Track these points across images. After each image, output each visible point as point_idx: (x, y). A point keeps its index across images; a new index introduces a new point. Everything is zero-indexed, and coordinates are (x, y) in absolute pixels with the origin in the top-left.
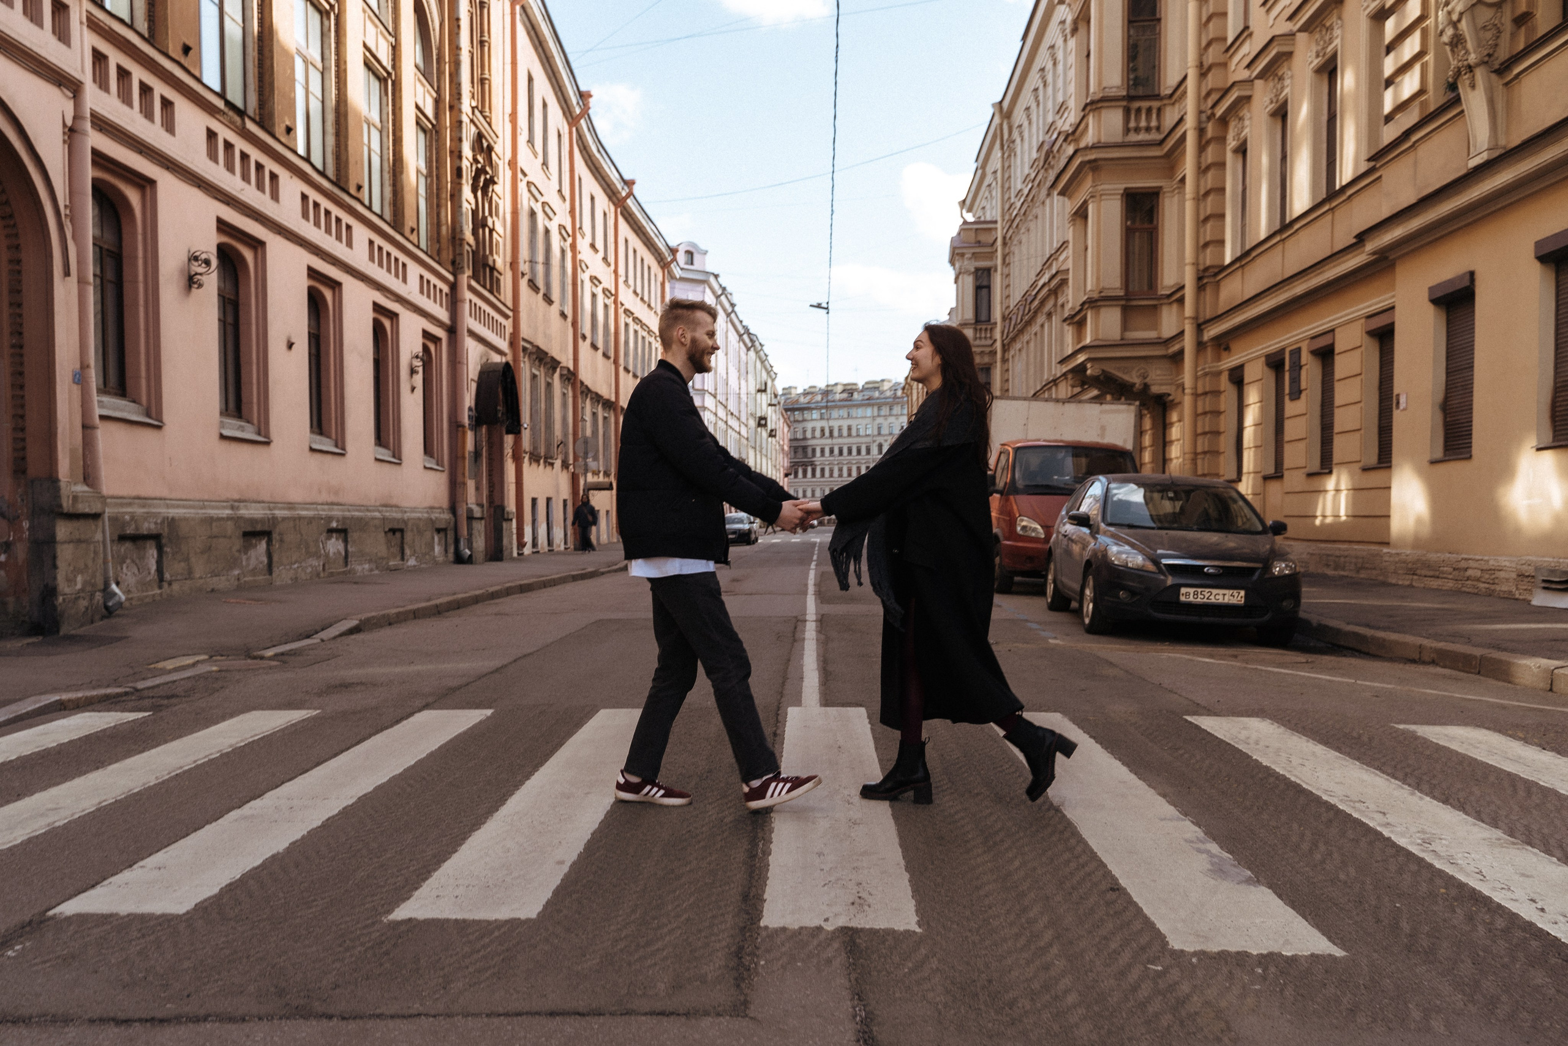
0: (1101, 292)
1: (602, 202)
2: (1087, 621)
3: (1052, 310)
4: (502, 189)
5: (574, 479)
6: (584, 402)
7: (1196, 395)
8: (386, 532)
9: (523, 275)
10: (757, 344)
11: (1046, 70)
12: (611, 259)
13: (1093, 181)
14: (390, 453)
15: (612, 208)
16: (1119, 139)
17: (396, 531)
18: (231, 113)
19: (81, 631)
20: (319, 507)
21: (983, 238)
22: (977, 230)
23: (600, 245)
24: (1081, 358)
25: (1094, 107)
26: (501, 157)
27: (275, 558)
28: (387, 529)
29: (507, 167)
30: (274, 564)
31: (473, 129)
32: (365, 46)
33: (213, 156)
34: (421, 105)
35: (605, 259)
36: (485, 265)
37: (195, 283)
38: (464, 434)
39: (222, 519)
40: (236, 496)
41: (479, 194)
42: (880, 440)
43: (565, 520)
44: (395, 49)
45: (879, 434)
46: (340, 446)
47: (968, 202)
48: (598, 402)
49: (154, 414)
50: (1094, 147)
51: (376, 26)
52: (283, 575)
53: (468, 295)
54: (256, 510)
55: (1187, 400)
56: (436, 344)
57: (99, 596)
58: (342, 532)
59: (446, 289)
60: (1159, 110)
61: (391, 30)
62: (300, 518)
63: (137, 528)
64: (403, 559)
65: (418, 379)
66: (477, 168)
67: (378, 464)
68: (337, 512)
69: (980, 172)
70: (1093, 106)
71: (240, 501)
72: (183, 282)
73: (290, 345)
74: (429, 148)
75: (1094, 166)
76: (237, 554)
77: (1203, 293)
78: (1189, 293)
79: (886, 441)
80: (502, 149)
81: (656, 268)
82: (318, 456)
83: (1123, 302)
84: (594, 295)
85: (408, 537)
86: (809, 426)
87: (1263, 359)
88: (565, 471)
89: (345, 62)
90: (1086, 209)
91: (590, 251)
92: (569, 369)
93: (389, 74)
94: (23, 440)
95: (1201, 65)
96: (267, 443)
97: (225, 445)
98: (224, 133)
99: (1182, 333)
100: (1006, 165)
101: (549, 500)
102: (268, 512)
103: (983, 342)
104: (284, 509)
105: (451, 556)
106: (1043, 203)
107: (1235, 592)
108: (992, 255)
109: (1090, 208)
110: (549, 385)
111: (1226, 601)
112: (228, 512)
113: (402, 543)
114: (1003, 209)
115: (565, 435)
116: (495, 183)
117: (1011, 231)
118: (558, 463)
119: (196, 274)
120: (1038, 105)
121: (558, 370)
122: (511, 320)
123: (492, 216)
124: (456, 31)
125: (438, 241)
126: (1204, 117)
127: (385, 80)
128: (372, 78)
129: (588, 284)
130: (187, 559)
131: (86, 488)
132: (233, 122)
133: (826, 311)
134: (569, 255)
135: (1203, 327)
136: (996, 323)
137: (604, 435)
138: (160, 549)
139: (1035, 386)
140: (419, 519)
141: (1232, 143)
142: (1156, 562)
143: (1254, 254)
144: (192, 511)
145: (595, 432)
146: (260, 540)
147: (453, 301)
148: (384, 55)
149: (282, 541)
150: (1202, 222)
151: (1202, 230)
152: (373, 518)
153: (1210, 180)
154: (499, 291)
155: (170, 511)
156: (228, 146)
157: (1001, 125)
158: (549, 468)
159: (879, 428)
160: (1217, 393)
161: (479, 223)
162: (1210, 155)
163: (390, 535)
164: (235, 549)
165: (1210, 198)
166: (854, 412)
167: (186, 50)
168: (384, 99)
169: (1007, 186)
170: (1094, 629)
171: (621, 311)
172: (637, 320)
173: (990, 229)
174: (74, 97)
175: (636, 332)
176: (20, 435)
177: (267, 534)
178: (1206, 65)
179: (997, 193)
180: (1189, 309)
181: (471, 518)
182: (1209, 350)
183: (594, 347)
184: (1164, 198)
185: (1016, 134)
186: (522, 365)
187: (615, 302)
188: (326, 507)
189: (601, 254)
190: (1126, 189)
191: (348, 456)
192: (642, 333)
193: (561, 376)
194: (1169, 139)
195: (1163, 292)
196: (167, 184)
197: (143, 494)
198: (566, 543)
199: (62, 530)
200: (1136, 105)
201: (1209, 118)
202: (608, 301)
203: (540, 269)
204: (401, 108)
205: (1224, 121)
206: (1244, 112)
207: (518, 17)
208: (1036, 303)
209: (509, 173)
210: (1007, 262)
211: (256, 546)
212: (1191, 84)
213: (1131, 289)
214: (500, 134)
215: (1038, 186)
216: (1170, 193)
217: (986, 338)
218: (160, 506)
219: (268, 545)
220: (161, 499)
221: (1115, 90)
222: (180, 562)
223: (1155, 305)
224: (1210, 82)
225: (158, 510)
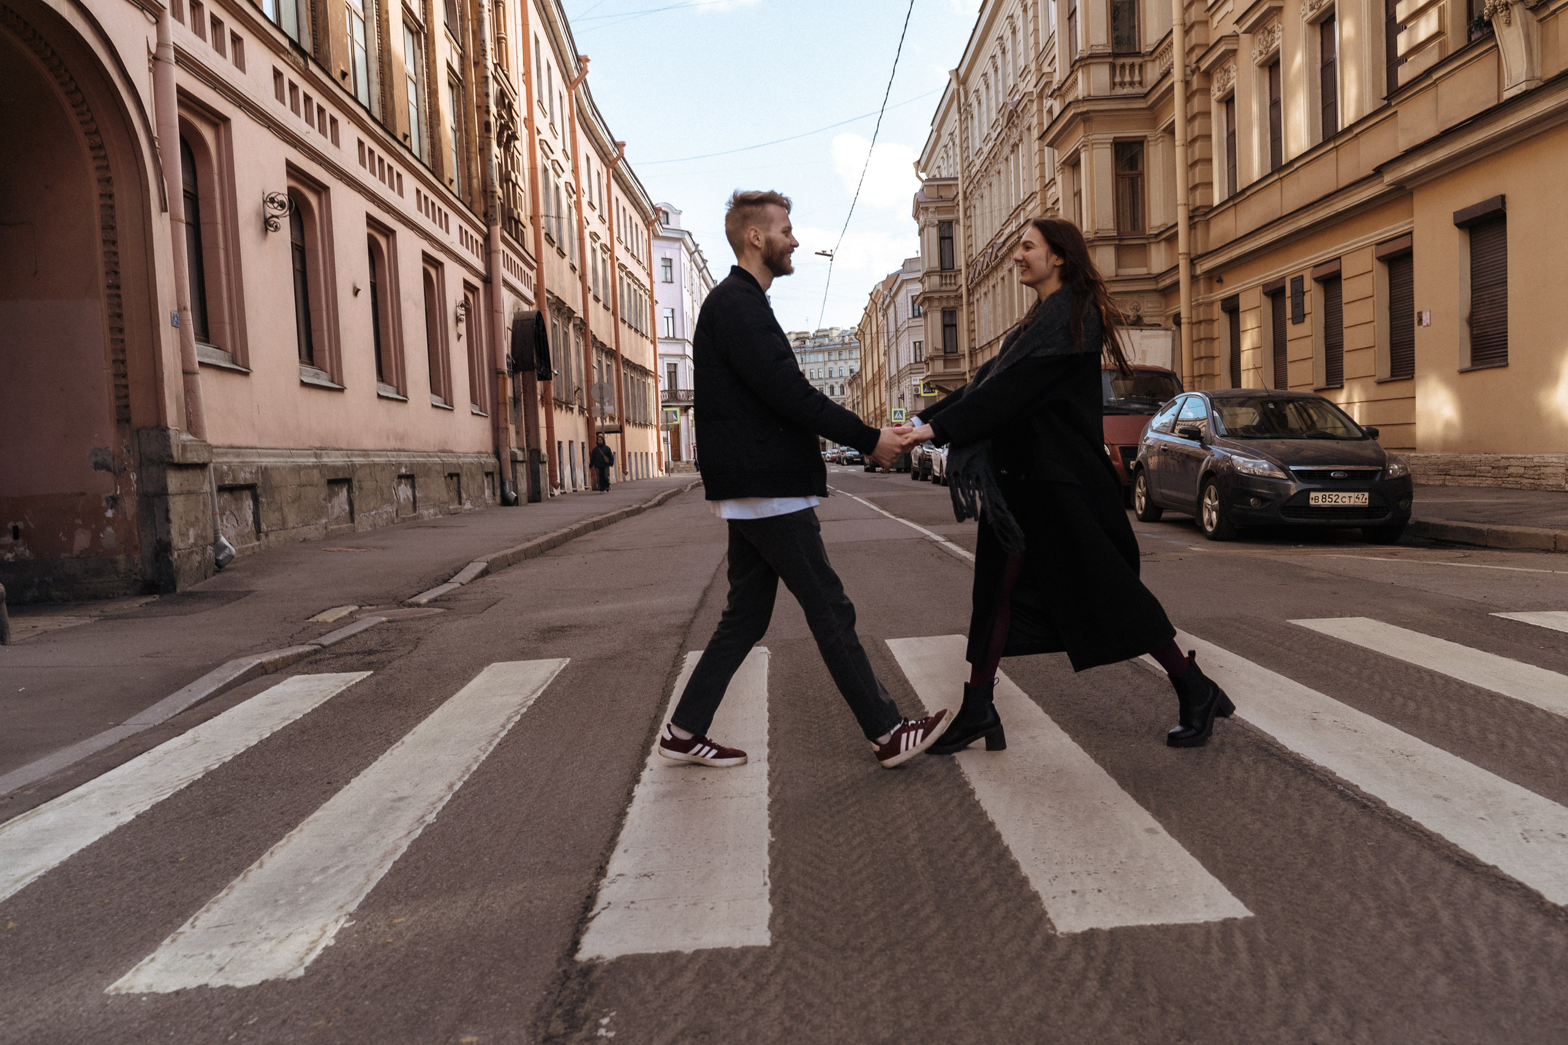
0: (1096, 233)
1: (596, 163)
2: (1210, 529)
4: (521, 145)
5: (590, 423)
6: (592, 351)
7: (1191, 324)
8: (445, 477)
9: (541, 228)
11: (1005, 38)
12: (606, 216)
13: (1085, 132)
14: (442, 400)
15: (605, 169)
16: (1106, 92)
17: (454, 476)
18: (295, 54)
19: (198, 587)
20: (389, 453)
21: (945, 193)
22: (935, 186)
23: (598, 203)
25: (1083, 63)
26: (520, 114)
27: (356, 506)
28: (446, 475)
29: (525, 124)
30: (356, 512)
31: (496, 85)
33: (280, 96)
34: (450, 61)
35: (601, 216)
36: (512, 217)
37: (270, 226)
38: (504, 379)
39: (308, 467)
40: (318, 445)
41: (504, 148)
42: (831, 382)
45: (831, 377)
46: (401, 393)
47: (922, 163)
49: (240, 361)
50: (1084, 100)
52: (363, 522)
53: (501, 246)
54: (336, 457)
55: (1185, 329)
56: (474, 293)
57: (210, 550)
58: (409, 478)
59: (481, 240)
60: (1142, 66)
62: (375, 465)
63: (234, 479)
64: (460, 503)
65: (463, 326)
66: (501, 123)
67: (435, 410)
68: (404, 459)
69: (935, 135)
70: (1080, 62)
71: (321, 449)
72: (260, 224)
73: (356, 292)
74: (457, 104)
75: (1085, 118)
76: (324, 502)
77: (1193, 231)
78: (1182, 229)
79: (837, 383)
80: (520, 106)
81: (642, 225)
82: (385, 402)
83: (1117, 242)
84: (594, 250)
85: (464, 481)
87: (1261, 288)
88: (582, 415)
89: (387, 12)
90: (1079, 157)
91: (590, 208)
92: (580, 319)
93: (422, 27)
94: (126, 387)
95: (1185, 21)
96: (342, 390)
97: (306, 391)
98: (289, 75)
99: (1177, 266)
100: (964, 126)
101: (571, 442)
102: (347, 459)
103: (949, 288)
104: (360, 456)
105: (498, 499)
106: (1007, 159)
107: (1358, 495)
108: (954, 208)
109: (1083, 156)
110: (566, 334)
111: (1351, 502)
112: (313, 460)
113: (459, 487)
114: (962, 167)
115: (580, 381)
116: (517, 139)
117: (972, 186)
118: (576, 408)
119: (273, 216)
120: (996, 71)
121: (573, 319)
122: (536, 271)
123: (514, 171)
125: (470, 189)
126: (1190, 69)
127: (419, 34)
128: (408, 32)
129: (589, 240)
130: (281, 509)
131: (191, 437)
132: (297, 63)
133: (830, 258)
134: (574, 211)
135: (1195, 262)
136: (960, 271)
137: (609, 383)
138: (256, 499)
139: (1004, 324)
140: (472, 464)
141: (1218, 93)
143: (1248, 193)
144: (281, 459)
146: (342, 488)
147: (488, 252)
148: (419, 10)
149: (361, 488)
150: (1191, 166)
151: (1190, 174)
152: (435, 464)
153: (1197, 127)
154: (524, 242)
155: (262, 460)
156: (293, 87)
157: (958, 90)
158: (569, 413)
159: (830, 372)
160: (1211, 321)
161: (505, 177)
162: (1197, 104)
163: (449, 479)
164: (322, 496)
165: (1198, 145)
168: (418, 53)
169: (965, 145)
171: (616, 265)
172: (630, 274)
173: (950, 185)
174: (157, 22)
175: (629, 285)
176: (123, 381)
177: (347, 482)
178: (1190, 22)
179: (954, 152)
181: (514, 461)
182: (1203, 282)
183: (598, 299)
184: (1148, 146)
185: (973, 98)
186: (546, 314)
187: (612, 257)
188: (395, 453)
189: (597, 212)
190: (1115, 138)
191: (409, 402)
192: (634, 286)
193: (575, 325)
194: (1153, 93)
195: (1151, 232)
196: (241, 123)
197: (236, 443)
198: (585, 484)
199: (174, 481)
200: (1121, 61)
201: (1194, 72)
202: (605, 256)
203: (554, 223)
204: (434, 61)
205: (1209, 74)
206: (1230, 65)
208: (1005, 249)
209: (526, 130)
210: (968, 214)
211: (338, 494)
212: (1176, 38)
213: (1122, 229)
214: (518, 94)
215: (1001, 143)
216: (1156, 140)
217: (950, 284)
218: (252, 455)
219: (349, 492)
220: (252, 448)
221: (1101, 47)
222: (274, 512)
223: (1144, 244)
224: (1195, 37)
225: (252, 460)
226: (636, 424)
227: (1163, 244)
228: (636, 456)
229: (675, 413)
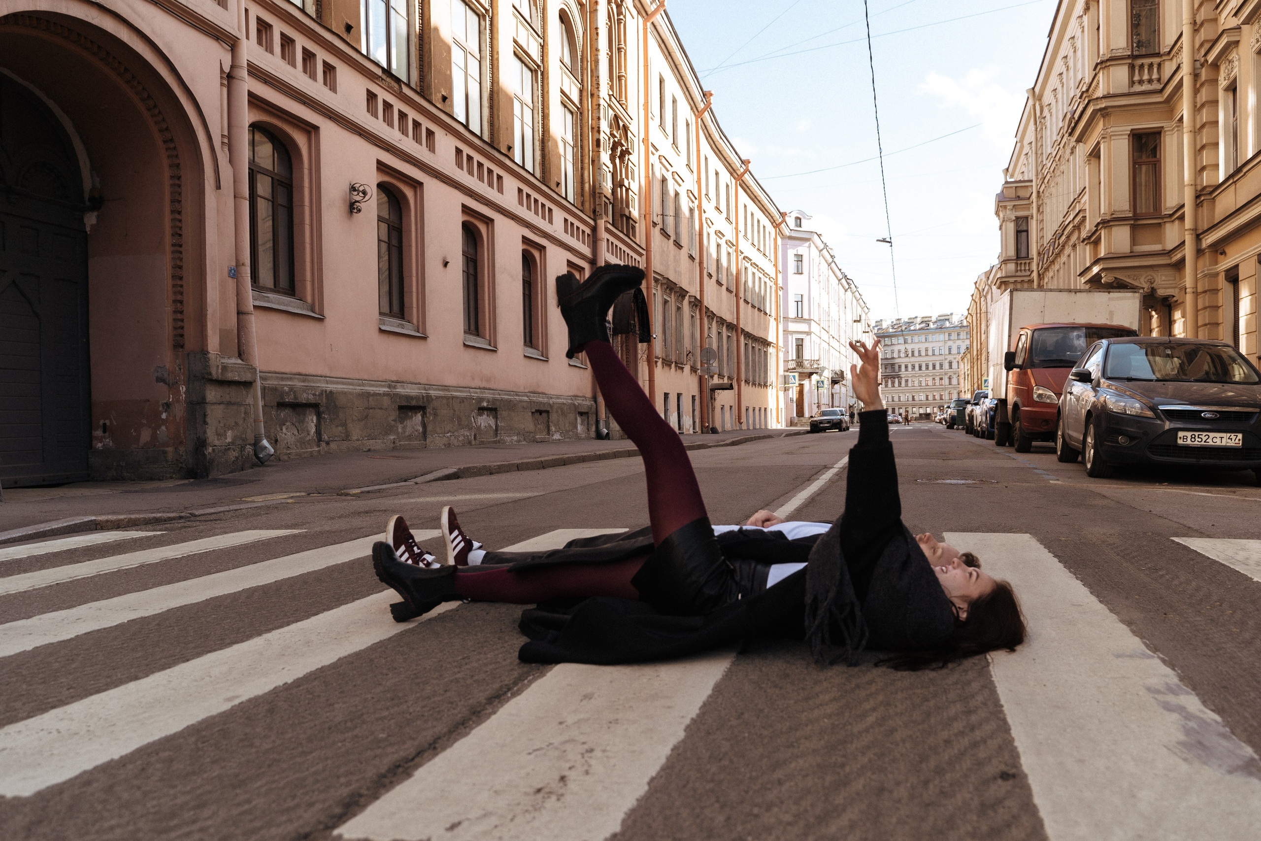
0: (1113, 214)
1: (725, 176)
2: (1089, 466)
3: (1077, 242)
4: (636, 159)
5: (703, 380)
6: (710, 323)
7: (1196, 294)
8: (532, 413)
9: (655, 224)
10: (853, 286)
11: (1068, 57)
12: (733, 218)
13: (1104, 125)
14: (540, 353)
15: (734, 181)
16: (1126, 91)
17: (542, 412)
18: (388, 80)
19: (226, 476)
20: (471, 390)
21: (1022, 193)
22: (1016, 187)
23: (723, 207)
24: (1096, 269)
25: (1104, 66)
26: (636, 135)
27: (430, 428)
28: (533, 410)
29: (641, 143)
30: (428, 432)
31: (610, 111)
32: (515, 41)
33: (373, 112)
34: (567, 92)
35: (728, 219)
36: (623, 215)
37: (354, 209)
39: (379, 394)
40: (394, 379)
41: (617, 161)
42: (950, 358)
43: (694, 411)
44: (543, 47)
46: (492, 345)
47: (1010, 170)
48: (723, 324)
49: (316, 309)
50: (1104, 97)
51: (527, 29)
52: (436, 440)
53: (604, 235)
54: (411, 389)
55: (1189, 299)
56: (580, 272)
57: (249, 449)
58: (492, 410)
59: (588, 231)
60: (1159, 65)
61: (540, 33)
62: (453, 397)
63: (296, 398)
64: (548, 434)
66: (614, 141)
67: (527, 361)
68: (488, 395)
69: (1019, 145)
70: (1102, 65)
71: (397, 382)
72: (347, 208)
73: (446, 264)
74: (574, 125)
75: (1104, 113)
76: (393, 423)
77: (1200, 208)
78: (1188, 210)
80: (636, 129)
81: (770, 227)
82: (471, 351)
83: (1132, 222)
84: (718, 246)
85: (554, 417)
86: (896, 348)
87: (1256, 257)
88: (694, 374)
89: (498, 53)
90: (1099, 149)
91: (716, 212)
92: (695, 297)
93: (538, 66)
94: (182, 320)
95: (1194, 23)
96: (424, 338)
97: (385, 338)
98: (383, 95)
99: (1183, 243)
100: (1039, 136)
101: (679, 396)
102: (423, 392)
103: (1023, 273)
104: (439, 390)
105: (593, 434)
106: (1068, 161)
107: (1233, 436)
108: (1028, 206)
109: (1102, 147)
110: (679, 309)
111: (1224, 443)
112: (385, 389)
113: (548, 422)
114: (1037, 171)
115: (694, 347)
116: (630, 154)
117: (1043, 186)
118: (687, 368)
119: (356, 202)
120: (1063, 86)
121: (687, 298)
122: (644, 257)
123: (628, 180)
124: (596, 37)
125: (582, 195)
126: (1198, 65)
127: (536, 71)
128: (525, 69)
129: (713, 237)
130: (345, 425)
131: (240, 361)
132: (391, 88)
133: (890, 244)
134: (696, 213)
135: (1201, 237)
136: (1033, 259)
137: (728, 350)
138: (319, 416)
140: (564, 404)
141: (1223, 83)
142: (1153, 409)
143: (1245, 170)
144: (351, 387)
145: (720, 347)
146: (416, 413)
147: (594, 240)
148: (534, 51)
149: (435, 415)
150: (1198, 151)
151: (1198, 158)
152: (521, 401)
153: (1204, 116)
154: (634, 235)
155: (329, 386)
156: (388, 106)
157: (1034, 105)
158: (679, 371)
159: (950, 349)
160: (1216, 291)
161: (618, 184)
162: (1203, 96)
163: (537, 415)
164: (392, 418)
165: (1205, 131)
166: (930, 337)
167: (349, 28)
168: (535, 85)
169: (1039, 152)
170: (1096, 473)
171: (740, 258)
172: (755, 265)
173: (1027, 186)
174: (232, 50)
175: (754, 274)
176: (179, 316)
177: (422, 409)
178: (1198, 22)
179: (1032, 159)
180: (1188, 223)
182: (1207, 255)
183: (719, 284)
184: (1165, 137)
185: (1046, 112)
186: (654, 291)
187: (736, 251)
188: (478, 390)
189: (724, 215)
190: (1132, 130)
191: (499, 352)
192: (758, 274)
193: (690, 302)
194: (1169, 86)
195: (1166, 213)
196: (330, 130)
197: (303, 371)
198: (694, 428)
199: (212, 394)
200: (1139, 62)
201: (1202, 65)
202: (730, 250)
203: (670, 221)
204: (548, 92)
205: (1215, 66)
206: (1233, 55)
207: (649, 30)
208: (1064, 237)
209: (642, 147)
210: (1041, 210)
211: (411, 417)
212: (1185, 40)
213: (1138, 212)
214: (634, 116)
215: (1064, 147)
216: (1173, 130)
217: (1025, 270)
218: (320, 381)
219: (423, 417)
220: (321, 377)
221: (1120, 51)
222: (337, 426)
223: (1160, 223)
224: (1203, 35)
225: (318, 385)
226: (755, 385)
227: (1177, 222)
228: (754, 410)
229: (794, 377)
